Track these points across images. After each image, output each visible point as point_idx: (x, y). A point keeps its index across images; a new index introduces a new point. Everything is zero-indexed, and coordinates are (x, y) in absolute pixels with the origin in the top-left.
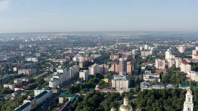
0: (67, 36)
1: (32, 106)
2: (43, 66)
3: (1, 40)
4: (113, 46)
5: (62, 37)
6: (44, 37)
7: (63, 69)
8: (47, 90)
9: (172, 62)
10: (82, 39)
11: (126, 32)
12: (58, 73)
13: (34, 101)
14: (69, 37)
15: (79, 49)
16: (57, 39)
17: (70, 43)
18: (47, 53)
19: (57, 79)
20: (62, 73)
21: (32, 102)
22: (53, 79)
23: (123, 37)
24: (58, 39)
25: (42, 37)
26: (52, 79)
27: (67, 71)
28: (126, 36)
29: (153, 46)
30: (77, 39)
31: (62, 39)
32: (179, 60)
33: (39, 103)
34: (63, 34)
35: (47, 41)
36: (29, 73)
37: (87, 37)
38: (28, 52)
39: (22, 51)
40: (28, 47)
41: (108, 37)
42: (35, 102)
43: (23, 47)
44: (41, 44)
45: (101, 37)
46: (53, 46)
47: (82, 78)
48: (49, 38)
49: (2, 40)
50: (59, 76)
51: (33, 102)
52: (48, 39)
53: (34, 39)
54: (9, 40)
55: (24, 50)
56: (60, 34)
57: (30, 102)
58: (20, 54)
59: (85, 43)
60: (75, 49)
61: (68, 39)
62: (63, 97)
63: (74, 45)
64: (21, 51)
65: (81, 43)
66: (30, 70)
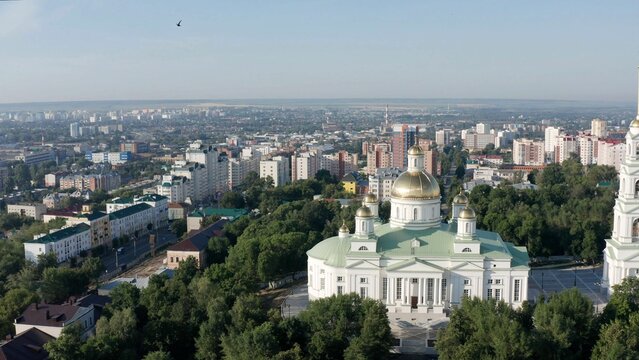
0: (224, 109)
1: (96, 239)
2: (142, 173)
3: (13, 118)
4: (372, 131)
5: (207, 112)
6: (152, 111)
7: (205, 152)
8: (150, 200)
9: (569, 147)
10: (272, 115)
11: (416, 101)
12: (188, 163)
13: (102, 225)
14: (231, 112)
15: (264, 136)
16: (191, 116)
17: (235, 124)
18: (158, 147)
19: (185, 178)
20: (202, 166)
21: (95, 224)
22: (170, 178)
23: (406, 111)
24: (197, 115)
25: (145, 111)
26: (167, 179)
27: (220, 161)
28: (417, 111)
29: (502, 129)
30: (258, 114)
31: (210, 114)
32: (589, 140)
33: (118, 235)
34: (213, 105)
35: (158, 121)
36: (96, 186)
37: (288, 110)
38: (98, 144)
39: (78, 141)
40: (97, 133)
41: (357, 112)
42: (106, 229)
43: (81, 133)
44: (140, 127)
45: (335, 112)
46: (178, 132)
47: (269, 178)
48: (168, 114)
49: (16, 117)
50: (191, 170)
51: (98, 227)
52: (164, 116)
53: (118, 115)
54: (38, 117)
55: (85, 140)
56: (202, 105)
57: (88, 223)
58: (72, 148)
59: (282, 124)
60: (248, 136)
61: (228, 115)
62: (202, 216)
63: (247, 130)
64: (74, 141)
65: (270, 125)
66: (100, 176)
